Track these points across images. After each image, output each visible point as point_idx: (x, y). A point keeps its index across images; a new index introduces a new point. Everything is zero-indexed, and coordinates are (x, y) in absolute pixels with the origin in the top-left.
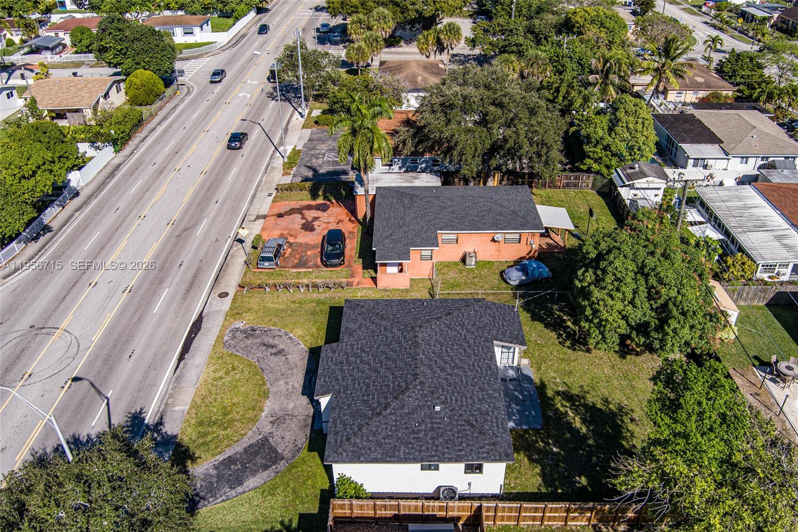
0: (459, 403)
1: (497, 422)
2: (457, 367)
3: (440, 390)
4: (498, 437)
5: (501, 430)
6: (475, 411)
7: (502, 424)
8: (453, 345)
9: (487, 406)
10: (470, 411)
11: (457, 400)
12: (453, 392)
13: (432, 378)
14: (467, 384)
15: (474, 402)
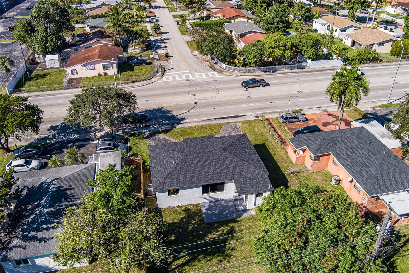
0: (180, 169)
1: (175, 184)
2: (204, 167)
3: (184, 162)
4: (165, 184)
5: (169, 185)
6: (177, 175)
7: (174, 186)
8: (219, 164)
9: (183, 179)
10: (176, 173)
11: (181, 168)
12: (186, 167)
13: (191, 158)
14: (194, 171)
15: (183, 174)
